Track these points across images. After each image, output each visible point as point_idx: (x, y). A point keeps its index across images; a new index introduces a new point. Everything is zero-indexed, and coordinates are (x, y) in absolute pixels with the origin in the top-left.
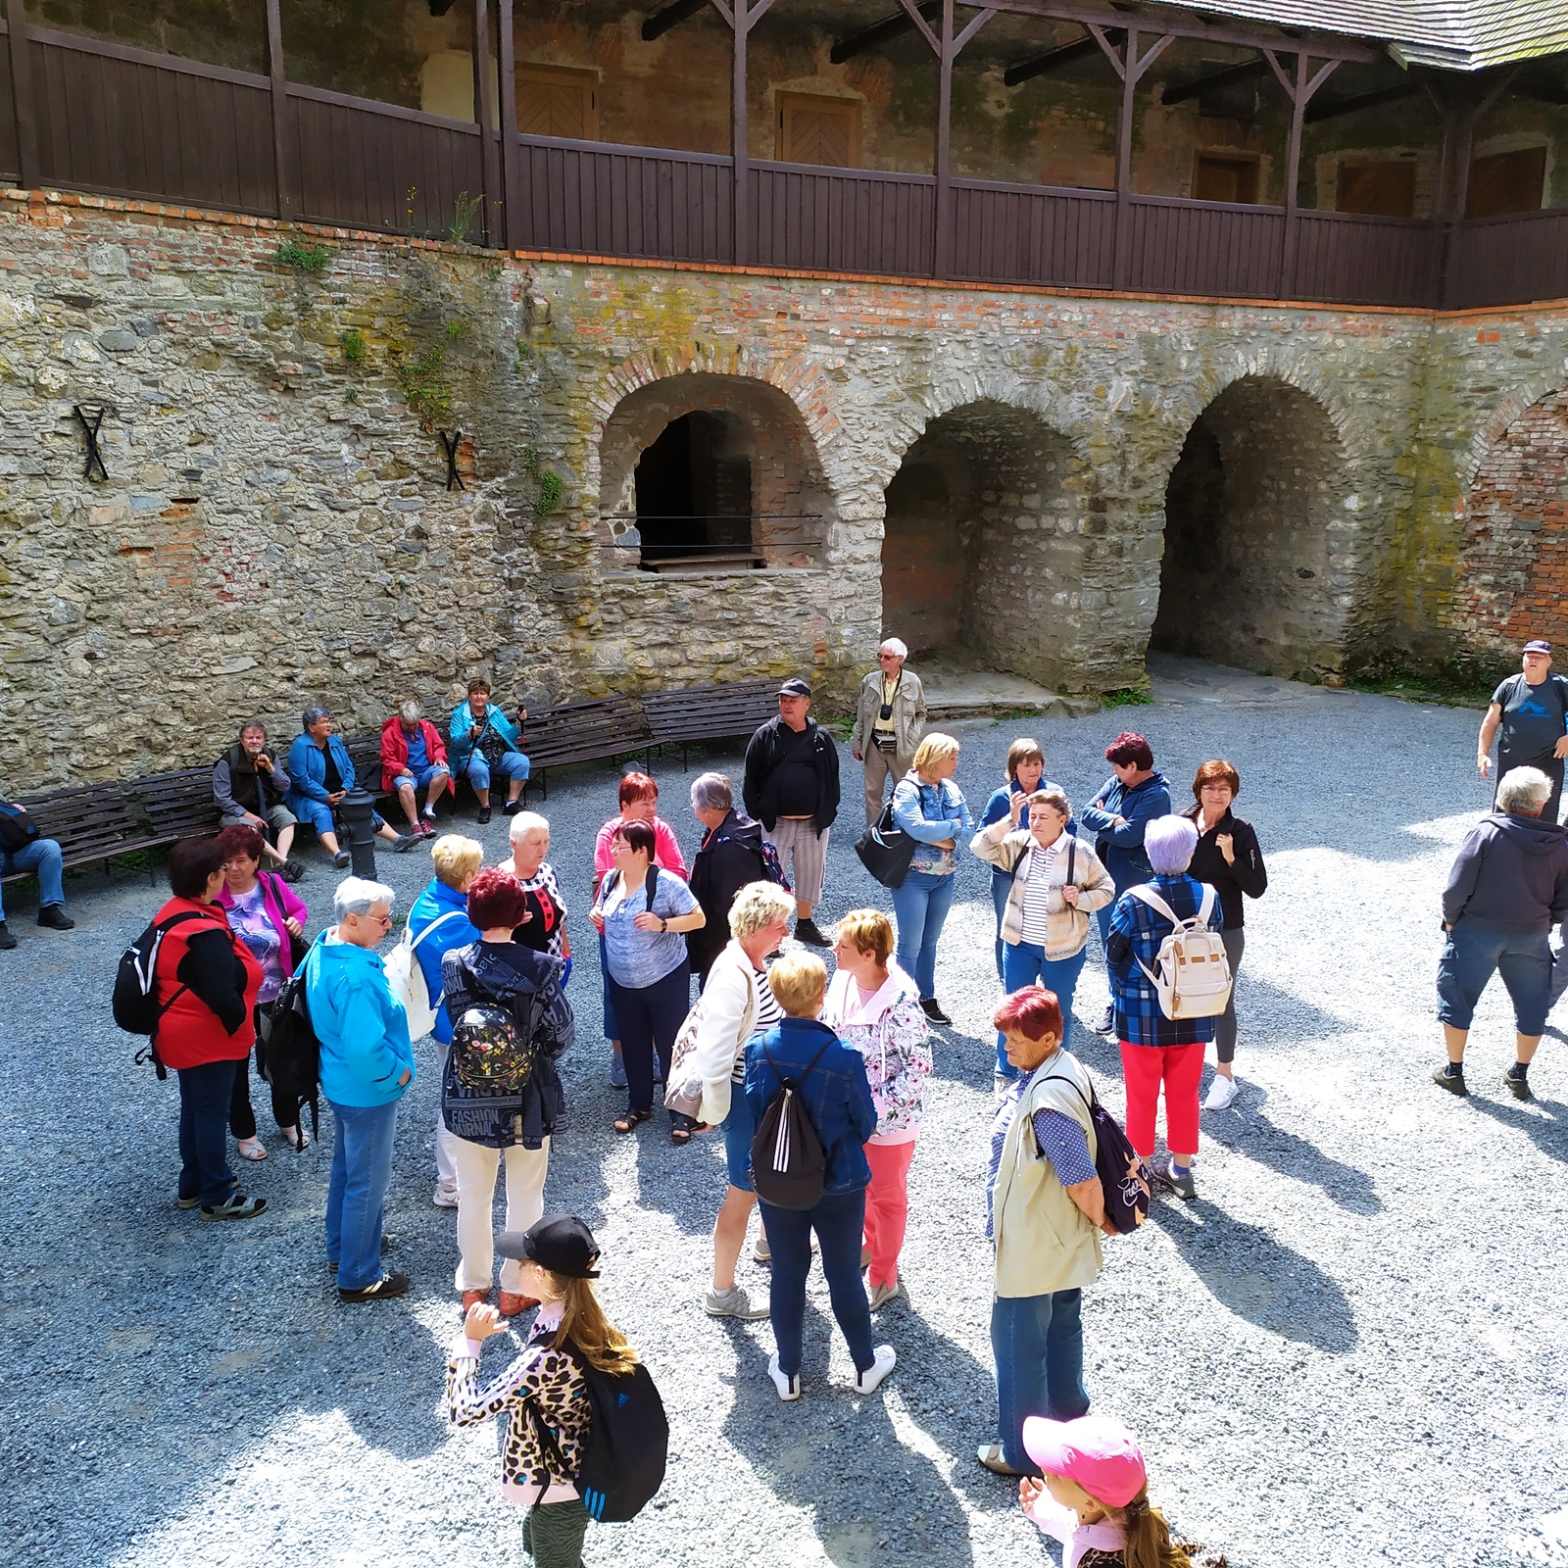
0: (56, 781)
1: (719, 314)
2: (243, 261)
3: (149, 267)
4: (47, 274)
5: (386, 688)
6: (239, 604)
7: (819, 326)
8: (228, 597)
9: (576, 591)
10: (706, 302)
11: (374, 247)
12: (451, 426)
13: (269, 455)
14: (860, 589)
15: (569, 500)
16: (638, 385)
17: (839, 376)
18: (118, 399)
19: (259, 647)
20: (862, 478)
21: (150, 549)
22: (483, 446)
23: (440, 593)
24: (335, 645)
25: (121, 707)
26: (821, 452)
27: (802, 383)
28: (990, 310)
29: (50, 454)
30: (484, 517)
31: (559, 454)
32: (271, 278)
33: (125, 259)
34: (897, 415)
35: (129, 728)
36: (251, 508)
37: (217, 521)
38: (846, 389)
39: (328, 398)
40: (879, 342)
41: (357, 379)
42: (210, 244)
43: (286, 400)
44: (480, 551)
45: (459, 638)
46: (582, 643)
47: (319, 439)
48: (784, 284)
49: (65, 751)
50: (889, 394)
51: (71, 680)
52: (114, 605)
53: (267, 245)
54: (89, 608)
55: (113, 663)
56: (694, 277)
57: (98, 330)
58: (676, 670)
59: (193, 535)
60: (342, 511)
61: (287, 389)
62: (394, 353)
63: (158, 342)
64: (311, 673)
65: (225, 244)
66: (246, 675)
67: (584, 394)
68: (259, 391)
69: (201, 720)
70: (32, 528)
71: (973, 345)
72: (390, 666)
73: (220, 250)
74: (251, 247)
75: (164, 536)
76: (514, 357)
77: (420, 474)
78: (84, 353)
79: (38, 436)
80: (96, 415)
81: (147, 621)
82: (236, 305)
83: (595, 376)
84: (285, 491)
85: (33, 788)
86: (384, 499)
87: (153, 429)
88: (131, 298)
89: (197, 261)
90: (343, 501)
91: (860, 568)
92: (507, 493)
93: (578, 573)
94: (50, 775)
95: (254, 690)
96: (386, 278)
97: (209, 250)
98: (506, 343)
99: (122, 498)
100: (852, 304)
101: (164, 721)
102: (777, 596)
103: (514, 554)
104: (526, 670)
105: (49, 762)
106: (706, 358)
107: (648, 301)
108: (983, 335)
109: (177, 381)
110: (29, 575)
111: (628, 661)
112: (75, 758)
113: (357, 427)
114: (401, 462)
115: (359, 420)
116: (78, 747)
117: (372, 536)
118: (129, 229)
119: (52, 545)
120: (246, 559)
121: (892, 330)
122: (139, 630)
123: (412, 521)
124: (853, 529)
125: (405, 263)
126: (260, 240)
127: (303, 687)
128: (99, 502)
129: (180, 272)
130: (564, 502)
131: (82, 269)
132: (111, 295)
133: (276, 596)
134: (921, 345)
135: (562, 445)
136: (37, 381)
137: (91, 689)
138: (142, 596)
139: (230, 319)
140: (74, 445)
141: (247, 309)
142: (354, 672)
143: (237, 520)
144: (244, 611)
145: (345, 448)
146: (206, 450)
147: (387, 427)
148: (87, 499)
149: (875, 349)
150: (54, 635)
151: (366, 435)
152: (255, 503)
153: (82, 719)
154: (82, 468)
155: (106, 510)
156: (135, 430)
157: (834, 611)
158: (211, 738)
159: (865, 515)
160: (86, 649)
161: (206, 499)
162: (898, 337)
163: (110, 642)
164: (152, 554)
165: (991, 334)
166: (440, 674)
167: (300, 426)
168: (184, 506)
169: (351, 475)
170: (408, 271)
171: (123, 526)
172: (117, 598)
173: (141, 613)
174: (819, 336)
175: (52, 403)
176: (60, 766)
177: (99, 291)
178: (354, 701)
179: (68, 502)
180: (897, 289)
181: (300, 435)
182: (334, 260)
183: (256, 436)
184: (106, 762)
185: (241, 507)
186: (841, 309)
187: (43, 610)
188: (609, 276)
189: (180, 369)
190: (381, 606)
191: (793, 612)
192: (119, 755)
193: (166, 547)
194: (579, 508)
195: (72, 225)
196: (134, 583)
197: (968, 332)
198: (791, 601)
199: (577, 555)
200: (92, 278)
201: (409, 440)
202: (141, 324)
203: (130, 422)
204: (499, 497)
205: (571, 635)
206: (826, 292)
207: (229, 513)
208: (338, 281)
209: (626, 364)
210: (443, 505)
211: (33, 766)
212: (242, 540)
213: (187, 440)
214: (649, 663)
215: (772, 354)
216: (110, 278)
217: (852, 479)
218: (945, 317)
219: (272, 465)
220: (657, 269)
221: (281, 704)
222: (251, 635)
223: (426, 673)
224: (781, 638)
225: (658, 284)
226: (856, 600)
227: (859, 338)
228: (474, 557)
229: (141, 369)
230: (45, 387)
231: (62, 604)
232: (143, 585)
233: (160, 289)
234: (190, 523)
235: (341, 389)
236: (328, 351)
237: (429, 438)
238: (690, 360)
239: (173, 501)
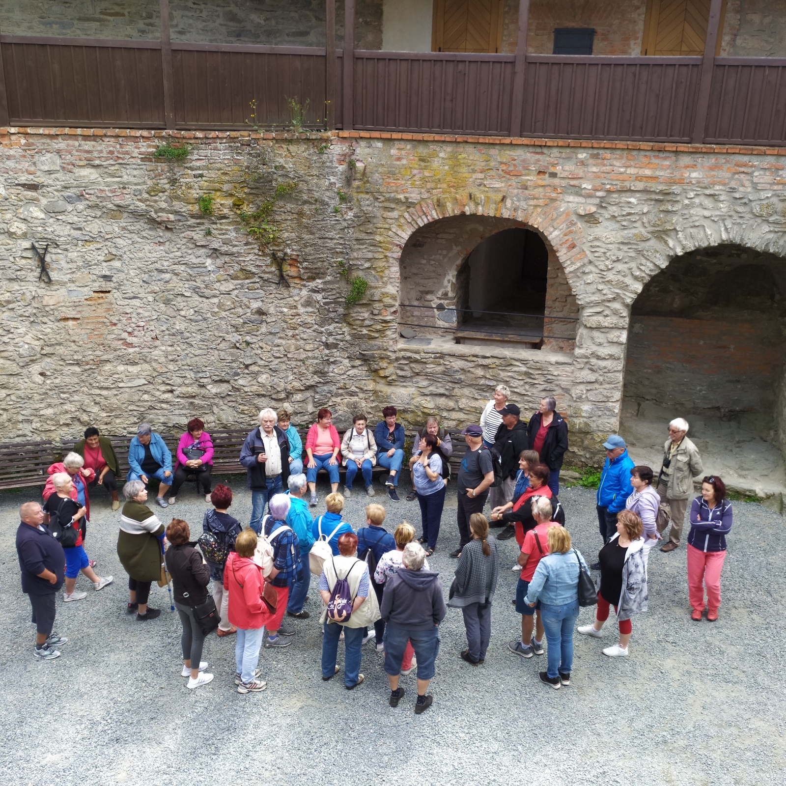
0: (25, 436)
1: (491, 173)
2: (133, 157)
3: (73, 165)
4: (11, 173)
5: (236, 401)
6: (137, 349)
7: (572, 182)
8: (131, 345)
9: (377, 353)
10: (481, 165)
11: (224, 141)
12: (281, 248)
13: (158, 266)
14: (601, 379)
15: (372, 295)
16: (426, 221)
17: (590, 219)
18: (57, 238)
19: (149, 373)
20: (604, 298)
21: (78, 319)
22: (305, 260)
23: (275, 349)
24: (201, 375)
25: (62, 401)
26: (570, 276)
27: (555, 224)
28: (742, 169)
29: (19, 268)
30: (308, 303)
31: (367, 265)
32: (150, 165)
33: (58, 161)
34: (639, 252)
35: (67, 412)
36: (146, 295)
37: (122, 303)
38: (596, 230)
39: (194, 233)
40: (628, 194)
41: (211, 222)
42: (111, 149)
43: (168, 234)
44: (304, 324)
45: (287, 377)
46: (383, 387)
47: (192, 256)
48: (545, 151)
49: (30, 421)
50: (635, 235)
51: (32, 385)
52: (58, 347)
53: (149, 146)
54: (42, 349)
55: (56, 378)
56: (472, 146)
57: (44, 201)
58: (451, 413)
59: (106, 311)
60: (207, 298)
61: (167, 228)
62: (237, 206)
63: (80, 206)
64: (184, 389)
65: (121, 148)
66: (140, 388)
67: (387, 226)
68: (150, 229)
69: (112, 411)
70: (11, 306)
71: (722, 198)
72: (238, 390)
73: (118, 152)
74: (139, 148)
75: (87, 312)
76: (335, 203)
77: (260, 277)
78: (35, 215)
79: (11, 259)
80: (45, 247)
81: (75, 357)
82: (128, 183)
83: (395, 214)
84: (169, 286)
85: (10, 438)
86: (236, 292)
87: (80, 254)
88: (62, 183)
89: (103, 159)
90: (208, 292)
91: (602, 363)
92: (323, 290)
93: (378, 342)
94: (20, 432)
95: (146, 397)
96: (234, 159)
97: (111, 152)
98: (328, 194)
99: (63, 291)
100: (604, 165)
101: (88, 410)
102: (527, 374)
103: (331, 328)
104: (338, 400)
105: (20, 426)
106: (477, 204)
107: (436, 164)
108: (733, 190)
109: (94, 227)
110: (9, 331)
111: (415, 402)
112: (34, 425)
113: (215, 250)
114: (245, 270)
115: (215, 245)
116: (37, 419)
117: (227, 313)
118: (61, 144)
119: (21, 316)
120: (142, 324)
121: (640, 186)
122: (71, 362)
123: (255, 305)
124: (596, 334)
125: (247, 149)
126: (144, 144)
127: (178, 397)
128: (49, 293)
129: (94, 166)
130: (369, 296)
131: (32, 169)
132: (51, 182)
133: (163, 345)
134: (669, 198)
135: (369, 260)
136: (9, 231)
137: (44, 391)
138: (72, 344)
139: (125, 191)
140: (33, 263)
141: (136, 184)
142: (214, 391)
143: (136, 302)
144: (141, 353)
145: (209, 262)
146: (117, 264)
147: (235, 250)
148: (41, 292)
149: (624, 199)
150: (22, 362)
151: (222, 254)
152: (149, 293)
153: (38, 406)
154: (38, 275)
155: (52, 297)
156: (69, 254)
157: (577, 391)
158: (118, 421)
159: (606, 324)
160: (40, 370)
161: (115, 291)
162: (645, 191)
163: (55, 367)
164: (79, 322)
165: (741, 189)
166: (273, 396)
167: (179, 249)
168: (101, 295)
169: (213, 277)
170: (250, 154)
171: (62, 306)
172: (60, 344)
173: (72, 353)
174: (573, 190)
175: (19, 242)
176: (26, 428)
177: (42, 180)
178: (215, 407)
179: (30, 293)
180: (648, 153)
181: (179, 254)
182: (196, 152)
183: (149, 255)
184: (53, 428)
185: (139, 296)
186: (595, 169)
187: (17, 349)
188: (409, 147)
189: (96, 220)
190: (232, 354)
191: (542, 388)
192: (61, 425)
193: (88, 318)
194: (380, 301)
195: (25, 145)
196: (68, 337)
197: (717, 187)
198: (540, 380)
199: (378, 331)
200: (38, 173)
201: (251, 257)
202: (69, 197)
203: (66, 250)
204: (318, 292)
205: (374, 381)
206: (582, 155)
207: (130, 299)
208: (198, 164)
209: (418, 207)
210: (277, 296)
211: (11, 428)
212: (138, 314)
213: (103, 258)
214: (431, 405)
215: (532, 202)
216: (50, 172)
217: (596, 298)
218: (694, 175)
219: (161, 271)
220: (444, 142)
221: (164, 406)
222: (146, 366)
223: (264, 396)
224: (531, 405)
225: (444, 152)
226: (597, 386)
227: (609, 192)
228: (301, 328)
229: (71, 222)
230: (14, 233)
231: (26, 346)
232: (73, 338)
233: (80, 177)
234: (104, 305)
235: (203, 227)
236: (190, 207)
237: (264, 255)
238: (464, 206)
239: (95, 292)
